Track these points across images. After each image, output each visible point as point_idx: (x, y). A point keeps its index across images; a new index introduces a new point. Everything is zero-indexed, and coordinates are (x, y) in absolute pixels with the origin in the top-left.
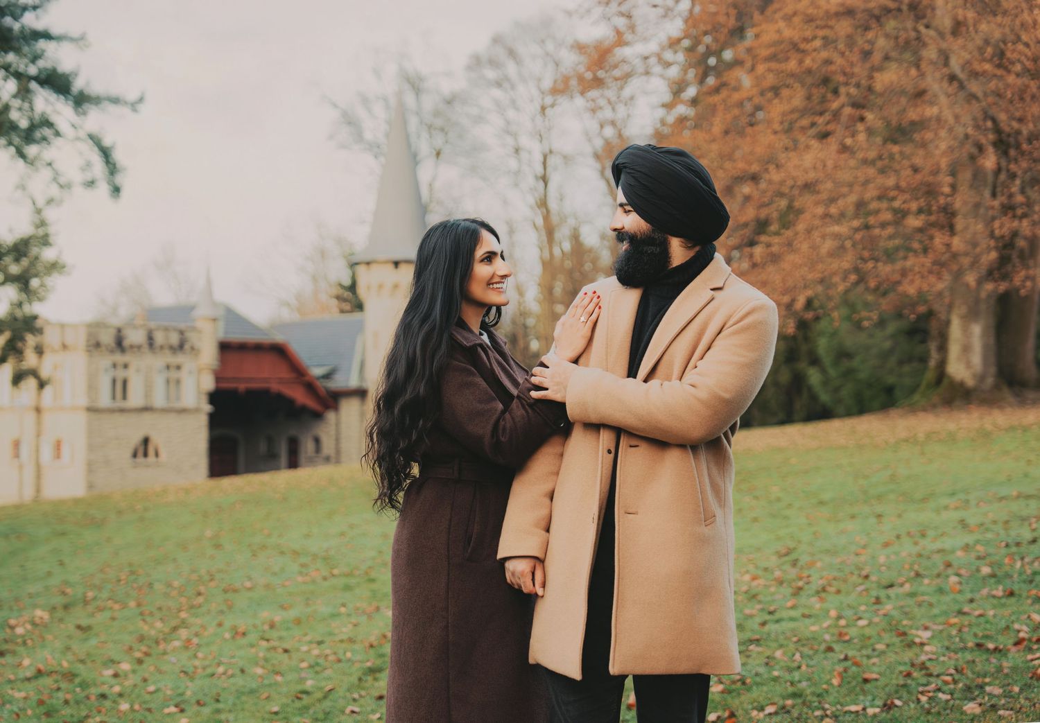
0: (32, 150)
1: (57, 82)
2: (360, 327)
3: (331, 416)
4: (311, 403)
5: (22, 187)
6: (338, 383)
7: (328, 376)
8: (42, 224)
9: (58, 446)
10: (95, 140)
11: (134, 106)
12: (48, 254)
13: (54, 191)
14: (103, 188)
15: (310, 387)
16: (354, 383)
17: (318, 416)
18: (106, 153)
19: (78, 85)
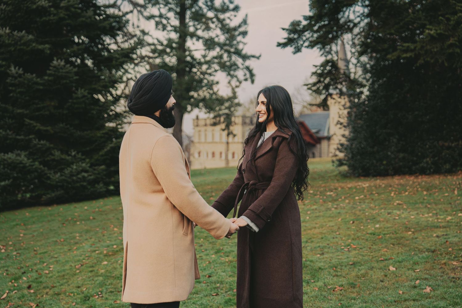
0: (232, 73)
1: (238, 53)
2: (328, 116)
3: (318, 146)
4: (311, 141)
5: (229, 83)
6: (321, 134)
7: (317, 132)
8: (234, 93)
9: (233, 154)
10: (248, 68)
11: (258, 58)
12: (236, 101)
13: (238, 84)
14: (249, 81)
15: (311, 135)
16: (326, 134)
17: (314, 146)
18: (250, 71)
19: (244, 52)
